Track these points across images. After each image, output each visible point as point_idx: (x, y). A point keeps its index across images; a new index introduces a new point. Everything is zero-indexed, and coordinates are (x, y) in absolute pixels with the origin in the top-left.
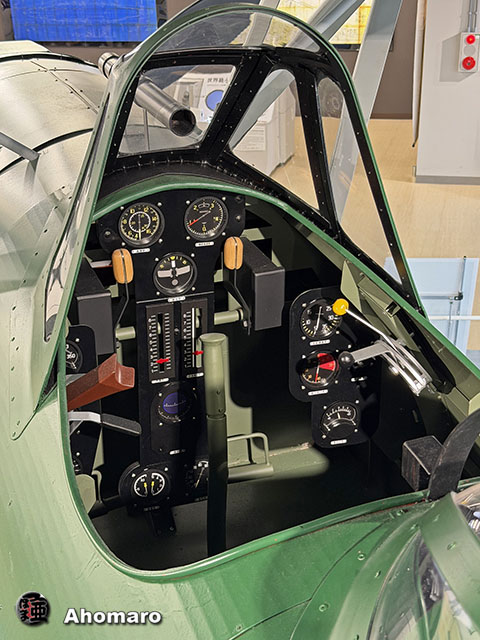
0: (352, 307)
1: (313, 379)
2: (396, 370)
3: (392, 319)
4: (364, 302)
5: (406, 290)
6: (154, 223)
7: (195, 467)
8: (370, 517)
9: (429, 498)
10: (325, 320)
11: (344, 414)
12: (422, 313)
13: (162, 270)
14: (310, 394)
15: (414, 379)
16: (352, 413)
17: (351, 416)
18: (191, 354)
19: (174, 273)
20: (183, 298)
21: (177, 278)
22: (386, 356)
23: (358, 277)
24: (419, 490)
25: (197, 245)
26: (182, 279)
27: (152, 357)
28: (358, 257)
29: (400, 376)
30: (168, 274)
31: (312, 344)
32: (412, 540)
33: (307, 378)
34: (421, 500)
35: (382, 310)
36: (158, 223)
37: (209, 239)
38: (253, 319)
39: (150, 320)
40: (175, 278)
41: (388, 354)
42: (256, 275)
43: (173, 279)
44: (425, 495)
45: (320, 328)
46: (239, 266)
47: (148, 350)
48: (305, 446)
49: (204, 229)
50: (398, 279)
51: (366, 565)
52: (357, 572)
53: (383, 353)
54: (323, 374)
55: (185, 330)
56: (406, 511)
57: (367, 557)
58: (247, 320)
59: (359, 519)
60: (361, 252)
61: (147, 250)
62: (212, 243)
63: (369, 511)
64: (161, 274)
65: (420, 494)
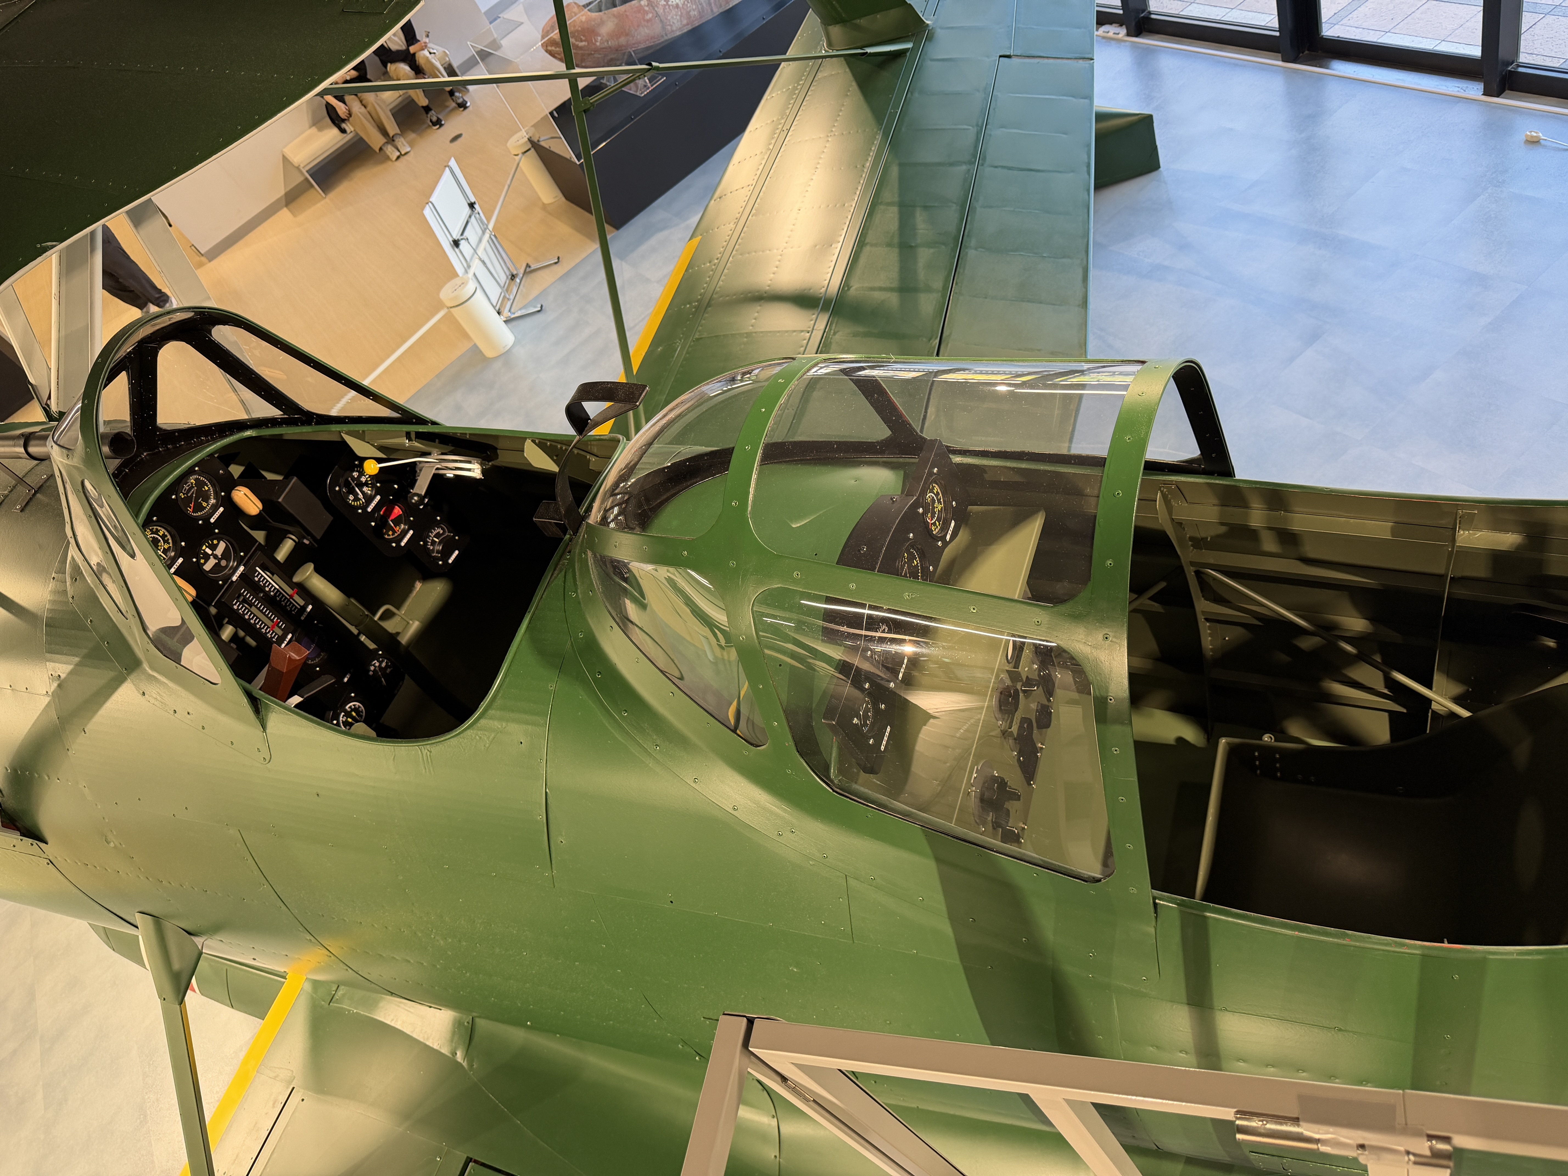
0: (379, 460)
1: (394, 532)
2: (450, 474)
3: (417, 444)
4: (381, 448)
5: (407, 417)
6: (163, 536)
7: (371, 673)
8: (556, 572)
9: (574, 534)
10: (361, 485)
11: (438, 535)
12: (434, 423)
13: (205, 563)
14: (403, 544)
15: (469, 470)
16: (442, 529)
17: (444, 531)
18: (289, 600)
19: (215, 557)
20: (242, 568)
21: (221, 559)
22: (437, 472)
23: (361, 436)
24: (565, 535)
25: (212, 520)
26: (226, 555)
27: (263, 630)
28: (347, 423)
29: (456, 476)
30: (212, 562)
31: (369, 510)
32: (591, 562)
33: (390, 536)
34: (571, 540)
35: (404, 444)
36: (166, 533)
37: (215, 508)
38: (309, 533)
39: (235, 607)
40: (220, 560)
41: (437, 469)
42: (280, 500)
43: (219, 562)
44: (570, 535)
45: (363, 492)
46: (260, 506)
47: (255, 628)
48: (418, 585)
49: (204, 504)
50: (395, 415)
51: (580, 596)
52: (579, 603)
53: (434, 471)
54: (397, 522)
55: (267, 589)
56: (569, 552)
57: (576, 592)
58: (305, 538)
59: (552, 580)
60: (346, 417)
61: (180, 560)
62: (221, 509)
63: (552, 570)
64: (208, 567)
65: (568, 536)
